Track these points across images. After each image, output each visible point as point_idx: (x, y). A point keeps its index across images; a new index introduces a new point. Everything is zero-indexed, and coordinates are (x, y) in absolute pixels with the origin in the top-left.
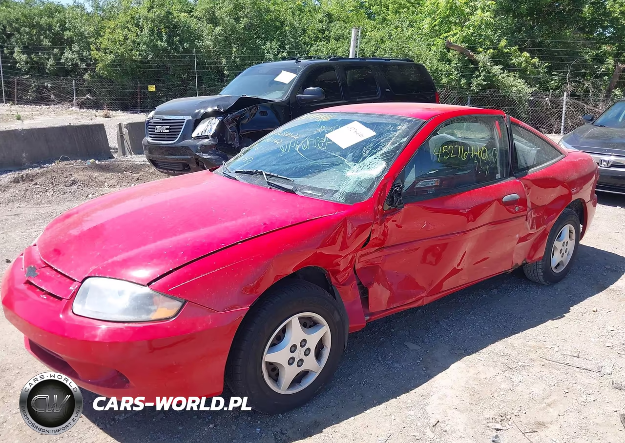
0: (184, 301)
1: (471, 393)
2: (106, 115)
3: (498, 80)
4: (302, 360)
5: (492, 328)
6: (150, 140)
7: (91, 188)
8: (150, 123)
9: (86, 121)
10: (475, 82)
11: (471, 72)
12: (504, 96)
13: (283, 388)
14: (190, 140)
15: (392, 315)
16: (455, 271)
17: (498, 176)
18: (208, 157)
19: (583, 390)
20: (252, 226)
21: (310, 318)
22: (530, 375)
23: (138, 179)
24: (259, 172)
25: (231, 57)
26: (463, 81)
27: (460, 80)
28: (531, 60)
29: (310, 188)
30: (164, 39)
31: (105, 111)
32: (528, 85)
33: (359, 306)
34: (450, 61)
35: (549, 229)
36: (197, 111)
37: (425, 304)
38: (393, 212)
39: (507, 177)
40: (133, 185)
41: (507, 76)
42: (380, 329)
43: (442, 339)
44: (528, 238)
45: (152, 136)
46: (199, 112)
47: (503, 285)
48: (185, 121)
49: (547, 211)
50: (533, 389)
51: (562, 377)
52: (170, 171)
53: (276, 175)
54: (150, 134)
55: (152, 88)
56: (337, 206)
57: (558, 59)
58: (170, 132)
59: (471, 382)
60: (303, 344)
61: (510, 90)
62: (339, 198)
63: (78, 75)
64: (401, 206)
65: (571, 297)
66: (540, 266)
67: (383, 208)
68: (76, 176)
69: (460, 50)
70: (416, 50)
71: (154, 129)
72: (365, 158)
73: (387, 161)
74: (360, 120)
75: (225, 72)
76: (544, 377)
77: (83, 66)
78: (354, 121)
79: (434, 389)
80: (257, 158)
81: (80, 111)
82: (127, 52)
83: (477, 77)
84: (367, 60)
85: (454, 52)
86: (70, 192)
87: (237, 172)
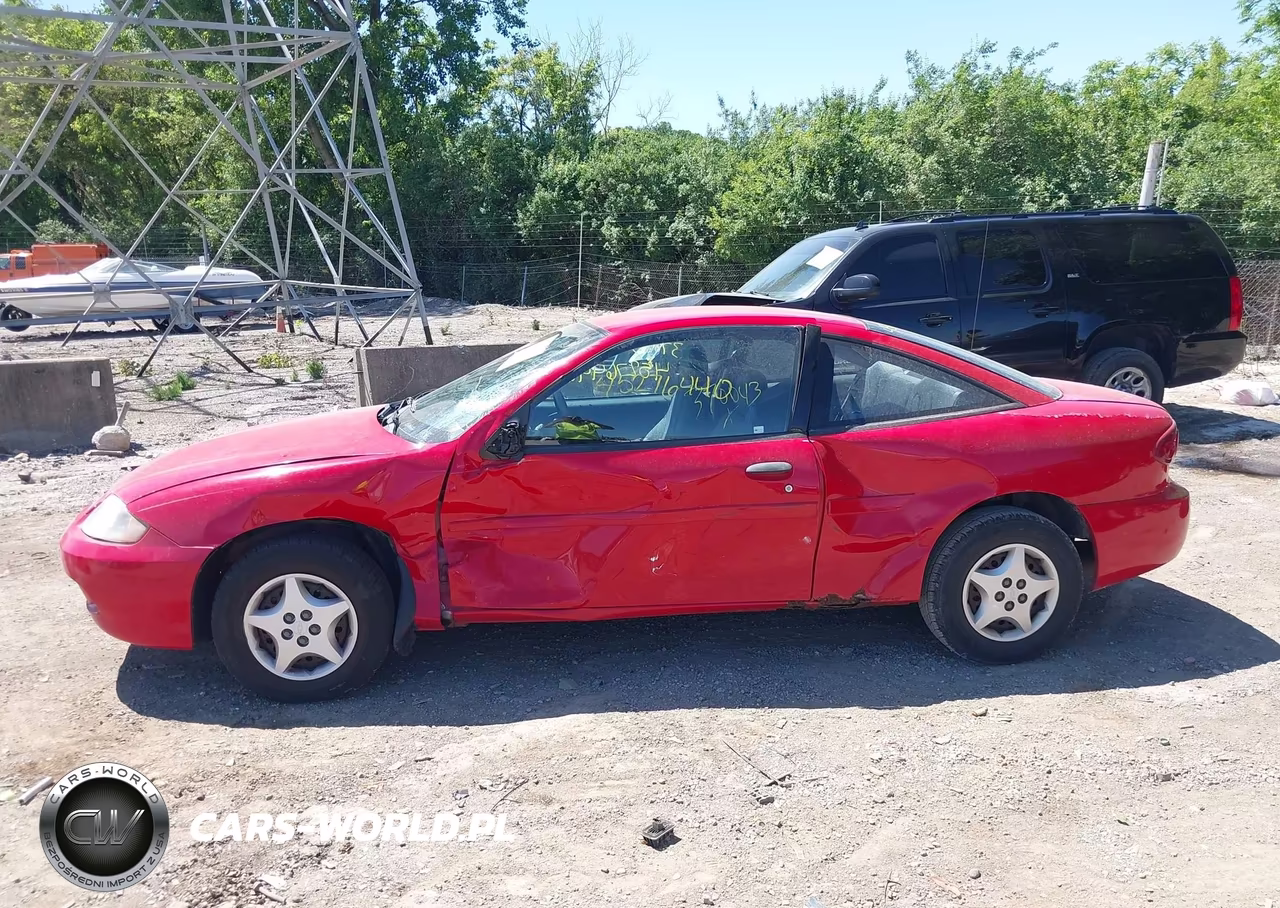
0: (148, 525)
13: (278, 667)
30: (831, 185)
38: (503, 463)
60: (305, 617)
64: (517, 456)
67: (480, 456)
82: (763, 214)
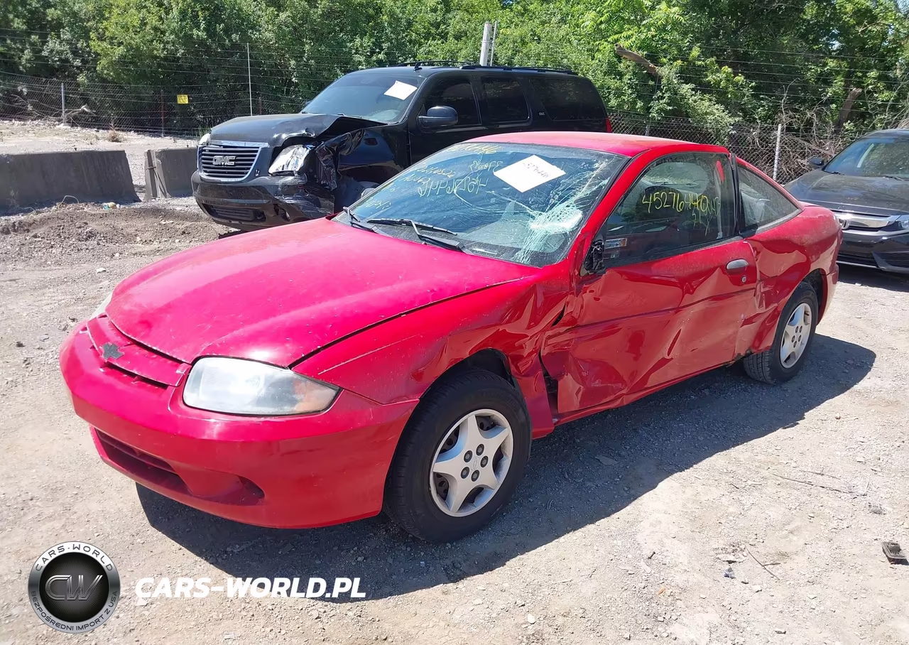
0: (338, 388)
1: (691, 518)
2: (113, 137)
3: (688, 104)
4: (477, 472)
5: (708, 438)
6: (204, 175)
7: (117, 244)
8: (205, 151)
9: (83, 146)
10: (656, 106)
11: (651, 92)
12: (696, 127)
13: (453, 508)
14: (266, 178)
15: (574, 422)
16: (664, 362)
17: (720, 235)
18: (293, 202)
19: (833, 514)
20: (417, 293)
21: (488, 418)
22: (764, 496)
23: (184, 233)
24: (406, 222)
25: (301, 57)
26: (640, 104)
27: (634, 103)
28: (734, 77)
29: (480, 245)
30: (202, 26)
31: (110, 131)
32: (729, 113)
33: (546, 403)
34: (621, 75)
35: (781, 309)
36: (275, 136)
37: (625, 404)
38: (592, 278)
39: (732, 236)
40: (177, 241)
41: (700, 99)
42: (561, 439)
43: (644, 451)
44: (754, 321)
45: (208, 170)
46: (278, 138)
47: (716, 384)
48: (259, 150)
49: (780, 284)
50: (770, 513)
51: (804, 499)
52: (233, 222)
53: (431, 226)
54: (205, 167)
55: (183, 99)
56: (522, 269)
57: (769, 77)
58: (235, 164)
59: (689, 505)
60: (480, 451)
61: (704, 118)
62: (522, 258)
63: (68, 76)
64: (601, 271)
65: (805, 400)
66: (767, 359)
67: (579, 274)
68: (92, 226)
69: (636, 59)
70: (574, 57)
71: (212, 160)
72: (554, 205)
73: (585, 210)
74: (540, 154)
75: (294, 79)
76: (781, 499)
77: (78, 63)
78: (532, 155)
79: (642, 514)
80: (396, 203)
81: (72, 130)
82: (144, 44)
83: (658, 99)
84: (513, 71)
85: (628, 63)
86: (87, 249)
87: (370, 222)
